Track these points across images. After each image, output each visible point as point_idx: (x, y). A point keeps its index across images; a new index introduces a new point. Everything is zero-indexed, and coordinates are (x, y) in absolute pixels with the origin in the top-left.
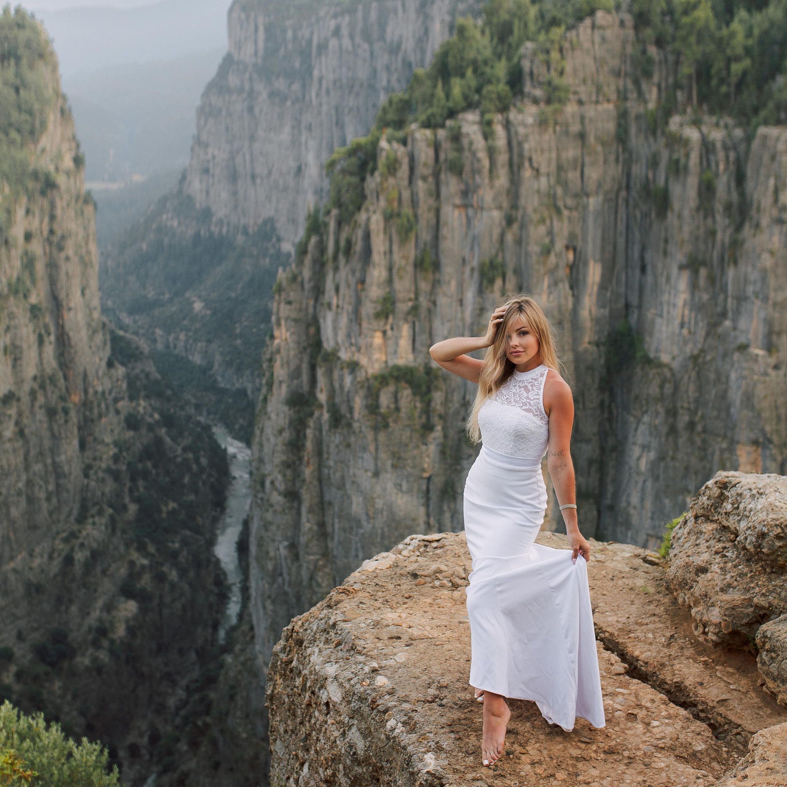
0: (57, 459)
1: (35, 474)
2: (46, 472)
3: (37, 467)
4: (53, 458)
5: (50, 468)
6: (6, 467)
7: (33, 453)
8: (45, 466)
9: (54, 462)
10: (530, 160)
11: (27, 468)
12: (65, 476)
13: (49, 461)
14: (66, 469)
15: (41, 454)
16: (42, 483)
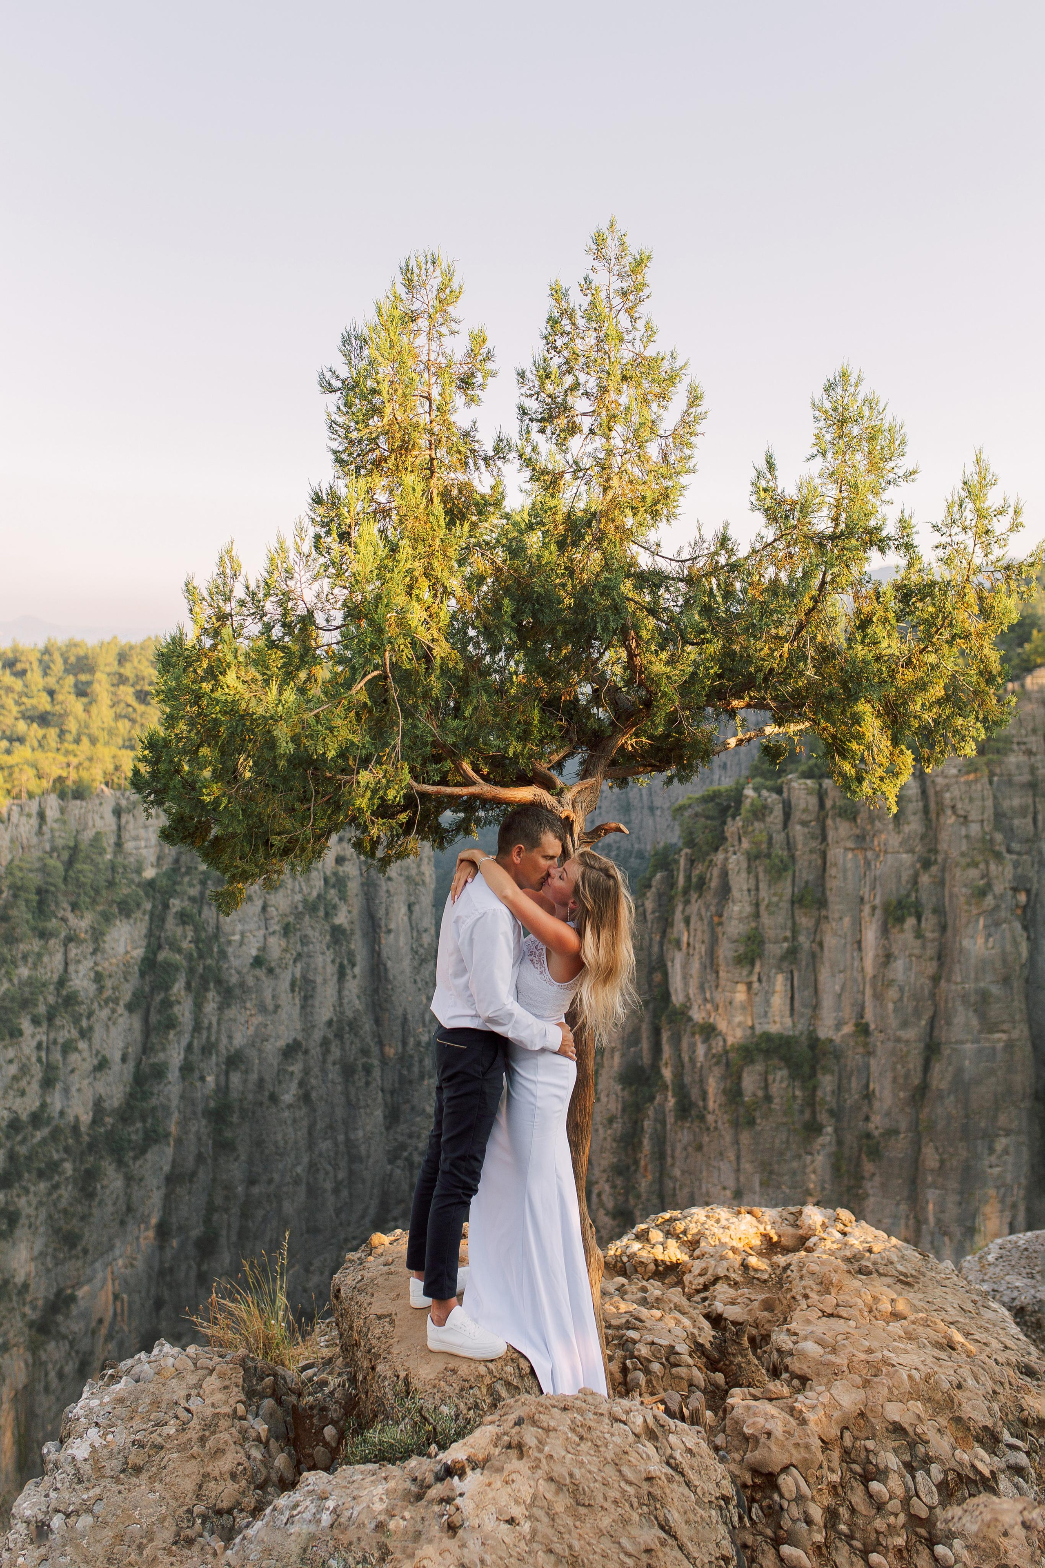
0: (352, 1136)
1: (320, 1155)
2: (336, 1153)
3: (325, 1146)
4: (346, 1134)
5: (342, 1148)
6: (282, 1144)
7: (320, 1125)
8: (336, 1145)
9: (348, 1140)
10: (953, 807)
11: (311, 1146)
12: (359, 1159)
13: (341, 1138)
14: (363, 1149)
15: (331, 1127)
16: (329, 1168)
